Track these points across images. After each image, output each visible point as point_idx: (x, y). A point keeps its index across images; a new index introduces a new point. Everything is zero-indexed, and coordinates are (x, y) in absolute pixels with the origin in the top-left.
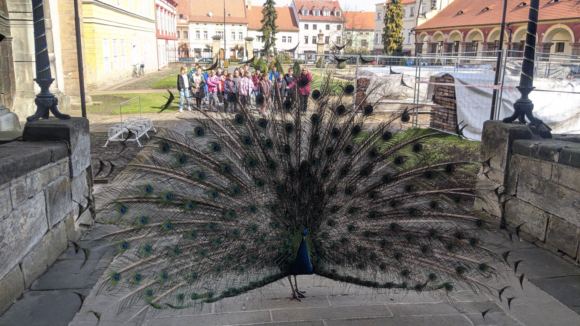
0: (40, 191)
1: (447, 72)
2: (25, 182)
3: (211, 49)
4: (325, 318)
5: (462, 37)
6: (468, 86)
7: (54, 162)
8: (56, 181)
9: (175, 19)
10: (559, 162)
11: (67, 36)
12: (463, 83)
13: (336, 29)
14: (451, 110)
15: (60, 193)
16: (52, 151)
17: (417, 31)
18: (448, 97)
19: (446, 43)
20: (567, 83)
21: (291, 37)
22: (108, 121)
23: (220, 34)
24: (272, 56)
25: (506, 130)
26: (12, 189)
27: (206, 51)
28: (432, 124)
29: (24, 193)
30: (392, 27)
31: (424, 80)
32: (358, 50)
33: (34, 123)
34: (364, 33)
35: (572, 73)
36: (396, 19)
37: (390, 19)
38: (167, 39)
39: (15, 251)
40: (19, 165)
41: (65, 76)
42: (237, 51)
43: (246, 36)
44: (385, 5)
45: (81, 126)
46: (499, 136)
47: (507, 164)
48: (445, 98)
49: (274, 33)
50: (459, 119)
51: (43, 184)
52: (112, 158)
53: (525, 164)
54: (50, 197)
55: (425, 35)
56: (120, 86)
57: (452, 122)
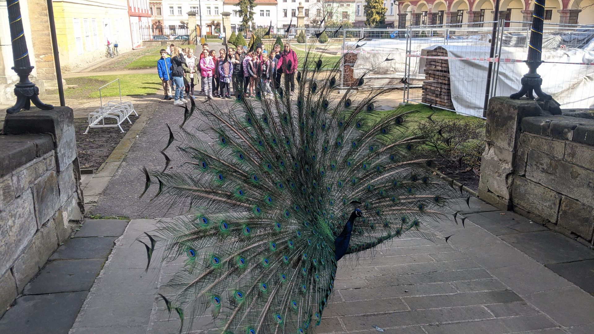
0: (28, 189)
1: (440, 45)
2: (11, 180)
3: (186, 25)
4: (339, 314)
5: (447, 7)
6: (463, 59)
7: (40, 157)
8: (43, 177)
10: (573, 140)
11: (36, 17)
12: (457, 56)
13: (315, 1)
14: (445, 84)
15: (47, 190)
16: (37, 145)
17: (400, 2)
18: (441, 71)
19: (430, 14)
20: (563, 53)
21: (269, 11)
22: (86, 106)
23: (194, 9)
24: (250, 31)
25: (514, 107)
27: (181, 28)
28: (424, 100)
29: (10, 193)
31: (415, 54)
32: (339, 23)
33: (15, 115)
34: (345, 5)
35: (564, 42)
38: (140, 17)
39: (5, 255)
40: (4, 163)
41: (37, 59)
42: (213, 27)
43: (223, 11)
45: (66, 117)
46: (506, 113)
47: (515, 143)
48: (438, 72)
49: (251, 7)
50: (452, 93)
51: (30, 181)
52: (95, 146)
53: (535, 142)
54: (37, 195)
55: (408, 5)
56: (94, 68)
57: (446, 98)
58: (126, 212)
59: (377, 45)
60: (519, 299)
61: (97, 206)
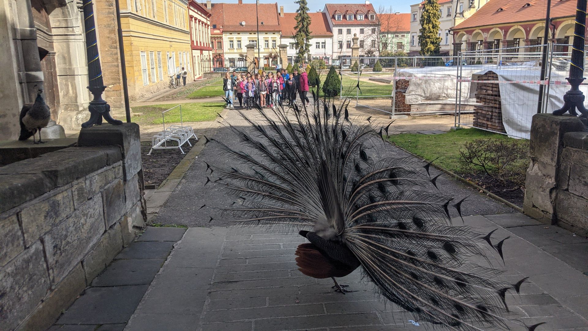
0: (98, 193)
1: (491, 70)
2: (84, 183)
3: (245, 58)
4: (378, 310)
5: (503, 36)
6: (513, 82)
7: (109, 165)
8: (112, 184)
9: (209, 30)
12: (507, 80)
13: (370, 32)
14: (496, 108)
15: (115, 196)
16: (107, 155)
17: (455, 31)
18: (492, 95)
19: (486, 42)
21: (325, 43)
22: (150, 131)
23: (253, 43)
24: (306, 63)
25: (556, 123)
26: (73, 190)
27: (240, 60)
28: (475, 124)
29: (84, 194)
30: (429, 28)
31: (466, 79)
32: (394, 52)
33: (88, 129)
34: (400, 35)
36: (432, 19)
37: (427, 19)
38: (201, 50)
39: (77, 249)
40: (79, 168)
42: (271, 60)
43: (279, 44)
44: (420, 5)
45: (133, 131)
46: (549, 129)
47: (558, 158)
48: (488, 96)
49: (307, 39)
50: (503, 117)
51: (100, 186)
52: (157, 165)
53: (577, 156)
54: (107, 199)
55: (463, 35)
56: (158, 97)
57: (497, 121)
58: (185, 221)
59: (429, 71)
60: (555, 302)
61: (159, 216)
